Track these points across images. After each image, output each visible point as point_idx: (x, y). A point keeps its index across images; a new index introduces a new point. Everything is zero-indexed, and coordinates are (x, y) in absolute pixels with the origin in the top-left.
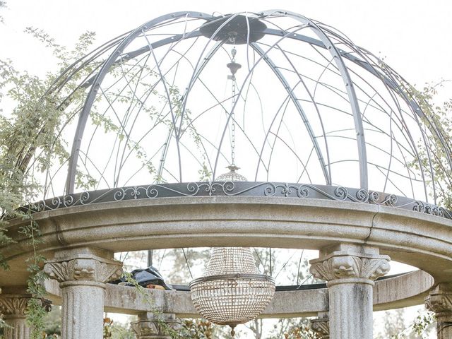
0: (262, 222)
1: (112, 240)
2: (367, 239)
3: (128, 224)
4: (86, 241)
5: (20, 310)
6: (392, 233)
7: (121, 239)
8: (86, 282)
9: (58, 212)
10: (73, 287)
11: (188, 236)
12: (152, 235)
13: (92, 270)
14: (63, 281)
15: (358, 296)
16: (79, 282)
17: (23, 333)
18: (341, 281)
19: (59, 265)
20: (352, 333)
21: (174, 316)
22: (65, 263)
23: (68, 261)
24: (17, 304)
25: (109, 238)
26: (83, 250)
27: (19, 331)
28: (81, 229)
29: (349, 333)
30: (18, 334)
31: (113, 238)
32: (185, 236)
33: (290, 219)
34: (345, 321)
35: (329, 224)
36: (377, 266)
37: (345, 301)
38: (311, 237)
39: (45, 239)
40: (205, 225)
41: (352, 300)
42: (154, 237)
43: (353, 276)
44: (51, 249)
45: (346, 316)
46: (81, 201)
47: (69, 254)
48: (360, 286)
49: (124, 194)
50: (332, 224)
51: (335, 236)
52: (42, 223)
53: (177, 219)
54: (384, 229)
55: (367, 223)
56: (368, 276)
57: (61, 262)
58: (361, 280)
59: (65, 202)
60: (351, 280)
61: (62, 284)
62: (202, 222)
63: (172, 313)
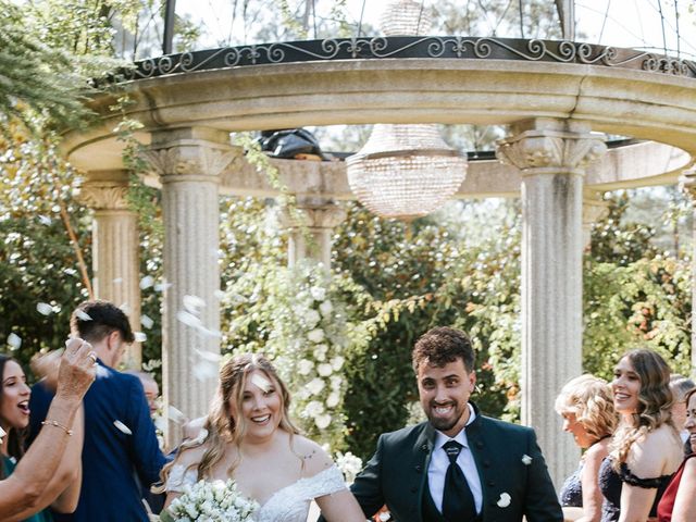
0: (425, 94)
2: (573, 111)
3: (244, 99)
6: (609, 102)
8: (193, 177)
9: (151, 83)
10: (176, 184)
12: (277, 113)
13: (200, 161)
14: (162, 175)
15: (560, 192)
16: (184, 178)
18: (536, 170)
19: (156, 153)
20: (550, 243)
22: (164, 152)
23: (167, 149)
25: (220, 117)
26: (188, 132)
28: (182, 105)
31: (226, 117)
33: (463, 89)
34: (542, 226)
35: (518, 93)
36: (587, 149)
37: (541, 198)
38: (493, 112)
40: (347, 99)
41: (551, 196)
42: (281, 115)
43: (551, 164)
45: (542, 219)
47: (169, 138)
48: (563, 178)
49: (239, 56)
50: (523, 93)
51: (527, 110)
53: (309, 91)
54: (596, 98)
55: (572, 89)
56: (574, 164)
57: (158, 151)
58: (564, 170)
59: (160, 67)
60: (550, 170)
61: (162, 178)
62: (343, 96)
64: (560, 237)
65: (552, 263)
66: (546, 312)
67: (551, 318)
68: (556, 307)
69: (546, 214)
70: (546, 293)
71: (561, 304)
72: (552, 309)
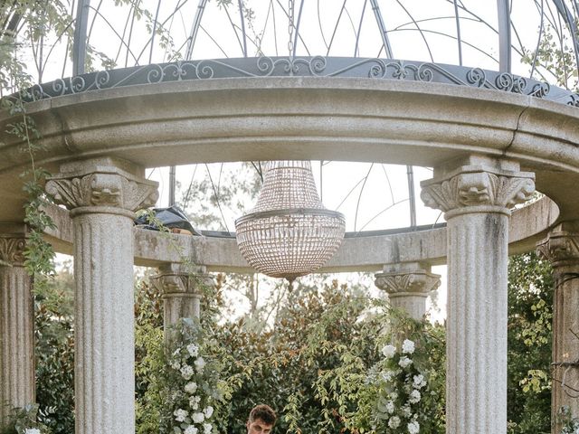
0: (366, 120)
1: (145, 146)
2: (508, 148)
3: (170, 120)
4: (107, 148)
5: (9, 254)
6: (541, 140)
7: (159, 145)
8: (109, 209)
9: (64, 101)
10: (90, 216)
11: (259, 139)
12: (205, 138)
13: (117, 190)
14: (74, 207)
15: (491, 232)
16: (99, 209)
17: (14, 287)
18: (469, 209)
19: (68, 183)
20: (482, 284)
21: (204, 269)
22: (77, 180)
23: (81, 178)
24: (5, 247)
25: (141, 143)
26: (103, 160)
27: (9, 284)
28: (99, 127)
29: (477, 284)
30: (8, 288)
31: (148, 142)
32: (253, 139)
33: (406, 116)
34: (473, 266)
35: (459, 124)
36: (519, 188)
37: (473, 238)
38: (432, 144)
39: (46, 144)
40: (284, 123)
41: (483, 237)
42: (209, 141)
43: (485, 202)
44: (54, 159)
45: (473, 259)
46: (98, 86)
47: (82, 167)
48: (494, 217)
49: (163, 74)
50: (464, 124)
51: (465, 144)
52: (39, 119)
53: (243, 113)
54: (531, 134)
55: (510, 123)
56: (505, 203)
57: (70, 179)
58: (497, 209)
59: (72, 87)
60: (483, 207)
61: (73, 211)
62: (279, 118)
63: (203, 265)
64: (491, 278)
65: (483, 305)
66: (477, 354)
67: (482, 360)
68: (488, 349)
69: (477, 254)
70: (477, 335)
71: (492, 346)
72: (483, 351)
